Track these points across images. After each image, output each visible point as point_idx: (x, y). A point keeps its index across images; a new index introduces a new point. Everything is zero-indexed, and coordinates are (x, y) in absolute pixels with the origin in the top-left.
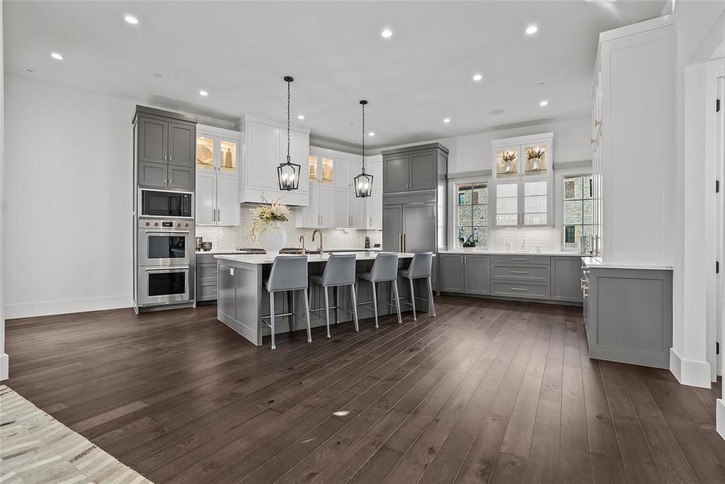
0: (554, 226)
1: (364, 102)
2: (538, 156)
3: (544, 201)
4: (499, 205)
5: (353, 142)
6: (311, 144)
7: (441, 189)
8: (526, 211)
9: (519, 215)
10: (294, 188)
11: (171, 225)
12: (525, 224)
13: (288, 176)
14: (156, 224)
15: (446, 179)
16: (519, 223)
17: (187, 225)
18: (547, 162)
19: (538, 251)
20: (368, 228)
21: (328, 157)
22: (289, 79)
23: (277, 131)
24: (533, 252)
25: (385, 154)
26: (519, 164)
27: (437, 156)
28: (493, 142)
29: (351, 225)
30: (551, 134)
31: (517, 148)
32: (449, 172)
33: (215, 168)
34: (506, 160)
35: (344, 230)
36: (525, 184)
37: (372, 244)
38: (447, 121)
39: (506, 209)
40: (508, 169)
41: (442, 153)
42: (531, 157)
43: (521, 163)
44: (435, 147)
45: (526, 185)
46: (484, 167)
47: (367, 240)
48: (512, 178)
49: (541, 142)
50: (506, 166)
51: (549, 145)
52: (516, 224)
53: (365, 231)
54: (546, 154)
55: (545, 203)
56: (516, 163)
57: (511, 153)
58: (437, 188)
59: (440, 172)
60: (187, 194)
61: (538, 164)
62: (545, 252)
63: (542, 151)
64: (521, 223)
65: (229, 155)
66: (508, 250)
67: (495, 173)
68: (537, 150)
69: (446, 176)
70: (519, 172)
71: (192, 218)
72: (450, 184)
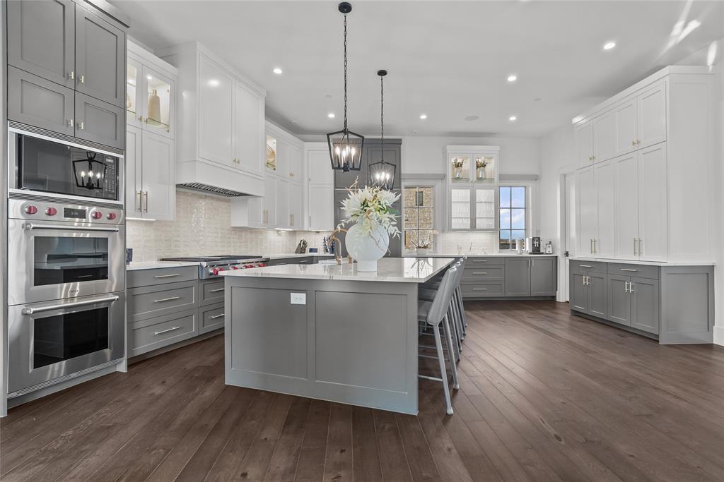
1: (382, 73)
2: (484, 165)
4: (454, 209)
8: (477, 216)
9: (471, 220)
11: (82, 214)
12: (477, 227)
14: (51, 212)
16: (471, 227)
17: (111, 217)
19: (485, 253)
21: (273, 135)
22: (345, 8)
26: (471, 171)
27: (400, 153)
28: (448, 147)
29: (292, 224)
30: (497, 148)
31: (468, 156)
33: (141, 119)
34: (457, 166)
35: (278, 231)
36: (477, 191)
39: (460, 214)
40: (459, 175)
42: (478, 167)
43: (473, 171)
44: (398, 143)
48: (463, 184)
49: (488, 154)
50: (456, 172)
51: (497, 157)
52: (469, 228)
55: (493, 209)
56: (466, 170)
57: (460, 160)
60: (113, 157)
61: (484, 173)
63: (486, 161)
64: (473, 227)
65: (156, 101)
66: (459, 252)
67: (449, 177)
68: (482, 161)
70: (471, 180)
71: (121, 202)
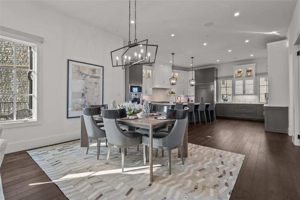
0: (256, 95)
1: (192, 58)
2: (250, 71)
3: (252, 86)
4: (236, 87)
5: (184, 67)
6: (173, 69)
7: (215, 82)
8: (246, 89)
9: (243, 91)
10: (175, 85)
11: (137, 95)
12: (246, 94)
13: (173, 81)
14: (134, 95)
15: (217, 79)
16: (243, 93)
18: (254, 73)
19: (251, 103)
20: (189, 95)
21: (177, 72)
23: (162, 65)
24: (249, 103)
25: (195, 71)
26: (243, 74)
27: (214, 71)
28: (234, 67)
29: (183, 94)
30: (255, 64)
31: (242, 69)
32: (218, 76)
33: (146, 78)
34: (239, 72)
37: (190, 100)
38: (218, 61)
39: (239, 89)
40: (239, 75)
41: (216, 70)
42: (247, 71)
43: (244, 73)
44: (213, 68)
45: (246, 81)
46: (231, 75)
47: (189, 99)
48: (240, 78)
49: (252, 67)
50: (238, 75)
51: (254, 67)
52: (242, 94)
53: (187, 96)
54: (253, 70)
55: (253, 87)
56: (242, 73)
57: (240, 70)
58: (214, 82)
59: (215, 76)
60: (141, 86)
61: (250, 74)
62: (253, 103)
63: (252, 69)
64: (244, 93)
65: (149, 74)
66: (240, 102)
67: (234, 77)
68: (250, 69)
69: (217, 78)
70: (243, 76)
71: (142, 93)
72: (218, 80)
